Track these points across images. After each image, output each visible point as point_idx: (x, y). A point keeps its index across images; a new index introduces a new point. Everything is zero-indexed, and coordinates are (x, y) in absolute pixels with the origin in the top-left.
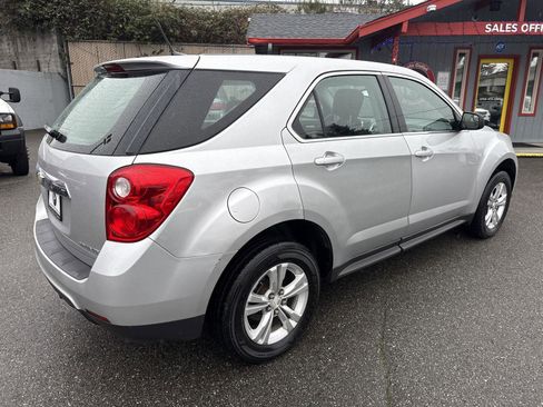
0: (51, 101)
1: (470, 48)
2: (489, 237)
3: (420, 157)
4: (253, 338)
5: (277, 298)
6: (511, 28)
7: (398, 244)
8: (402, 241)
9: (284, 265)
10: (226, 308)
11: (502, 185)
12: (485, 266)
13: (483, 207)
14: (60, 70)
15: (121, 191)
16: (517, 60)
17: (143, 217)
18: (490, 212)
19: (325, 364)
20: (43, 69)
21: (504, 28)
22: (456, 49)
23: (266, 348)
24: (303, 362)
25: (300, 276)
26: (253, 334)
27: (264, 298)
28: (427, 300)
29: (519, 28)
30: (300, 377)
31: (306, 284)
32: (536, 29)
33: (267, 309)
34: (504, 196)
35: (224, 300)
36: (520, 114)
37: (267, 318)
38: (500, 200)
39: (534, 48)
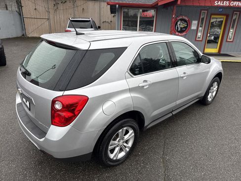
0: (13, 25)
1: (207, 10)
2: (209, 104)
3: (183, 77)
4: (112, 158)
5: (121, 141)
6: (226, 3)
7: (171, 112)
8: (173, 111)
9: (125, 128)
10: (101, 148)
11: (216, 83)
12: (206, 119)
13: (207, 93)
14: (17, 9)
15: (58, 106)
16: (227, 16)
17: (67, 117)
18: (210, 94)
19: (140, 166)
20: (8, 9)
21: (223, 3)
22: (201, 10)
23: (117, 161)
24: (131, 165)
25: (131, 131)
26: (112, 156)
27: (116, 142)
28: (182, 135)
29: (229, 3)
30: (130, 172)
31: (133, 134)
32: (237, 4)
33: (117, 146)
34: (217, 87)
35: (100, 145)
36: (227, 41)
37: (117, 149)
38: (214, 89)
39: (235, 11)
